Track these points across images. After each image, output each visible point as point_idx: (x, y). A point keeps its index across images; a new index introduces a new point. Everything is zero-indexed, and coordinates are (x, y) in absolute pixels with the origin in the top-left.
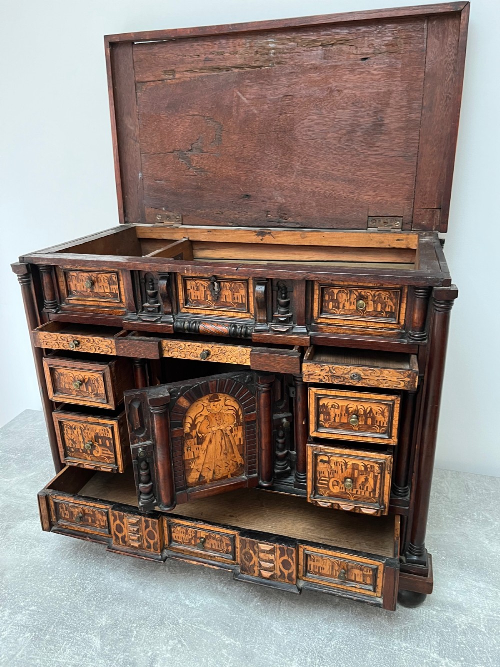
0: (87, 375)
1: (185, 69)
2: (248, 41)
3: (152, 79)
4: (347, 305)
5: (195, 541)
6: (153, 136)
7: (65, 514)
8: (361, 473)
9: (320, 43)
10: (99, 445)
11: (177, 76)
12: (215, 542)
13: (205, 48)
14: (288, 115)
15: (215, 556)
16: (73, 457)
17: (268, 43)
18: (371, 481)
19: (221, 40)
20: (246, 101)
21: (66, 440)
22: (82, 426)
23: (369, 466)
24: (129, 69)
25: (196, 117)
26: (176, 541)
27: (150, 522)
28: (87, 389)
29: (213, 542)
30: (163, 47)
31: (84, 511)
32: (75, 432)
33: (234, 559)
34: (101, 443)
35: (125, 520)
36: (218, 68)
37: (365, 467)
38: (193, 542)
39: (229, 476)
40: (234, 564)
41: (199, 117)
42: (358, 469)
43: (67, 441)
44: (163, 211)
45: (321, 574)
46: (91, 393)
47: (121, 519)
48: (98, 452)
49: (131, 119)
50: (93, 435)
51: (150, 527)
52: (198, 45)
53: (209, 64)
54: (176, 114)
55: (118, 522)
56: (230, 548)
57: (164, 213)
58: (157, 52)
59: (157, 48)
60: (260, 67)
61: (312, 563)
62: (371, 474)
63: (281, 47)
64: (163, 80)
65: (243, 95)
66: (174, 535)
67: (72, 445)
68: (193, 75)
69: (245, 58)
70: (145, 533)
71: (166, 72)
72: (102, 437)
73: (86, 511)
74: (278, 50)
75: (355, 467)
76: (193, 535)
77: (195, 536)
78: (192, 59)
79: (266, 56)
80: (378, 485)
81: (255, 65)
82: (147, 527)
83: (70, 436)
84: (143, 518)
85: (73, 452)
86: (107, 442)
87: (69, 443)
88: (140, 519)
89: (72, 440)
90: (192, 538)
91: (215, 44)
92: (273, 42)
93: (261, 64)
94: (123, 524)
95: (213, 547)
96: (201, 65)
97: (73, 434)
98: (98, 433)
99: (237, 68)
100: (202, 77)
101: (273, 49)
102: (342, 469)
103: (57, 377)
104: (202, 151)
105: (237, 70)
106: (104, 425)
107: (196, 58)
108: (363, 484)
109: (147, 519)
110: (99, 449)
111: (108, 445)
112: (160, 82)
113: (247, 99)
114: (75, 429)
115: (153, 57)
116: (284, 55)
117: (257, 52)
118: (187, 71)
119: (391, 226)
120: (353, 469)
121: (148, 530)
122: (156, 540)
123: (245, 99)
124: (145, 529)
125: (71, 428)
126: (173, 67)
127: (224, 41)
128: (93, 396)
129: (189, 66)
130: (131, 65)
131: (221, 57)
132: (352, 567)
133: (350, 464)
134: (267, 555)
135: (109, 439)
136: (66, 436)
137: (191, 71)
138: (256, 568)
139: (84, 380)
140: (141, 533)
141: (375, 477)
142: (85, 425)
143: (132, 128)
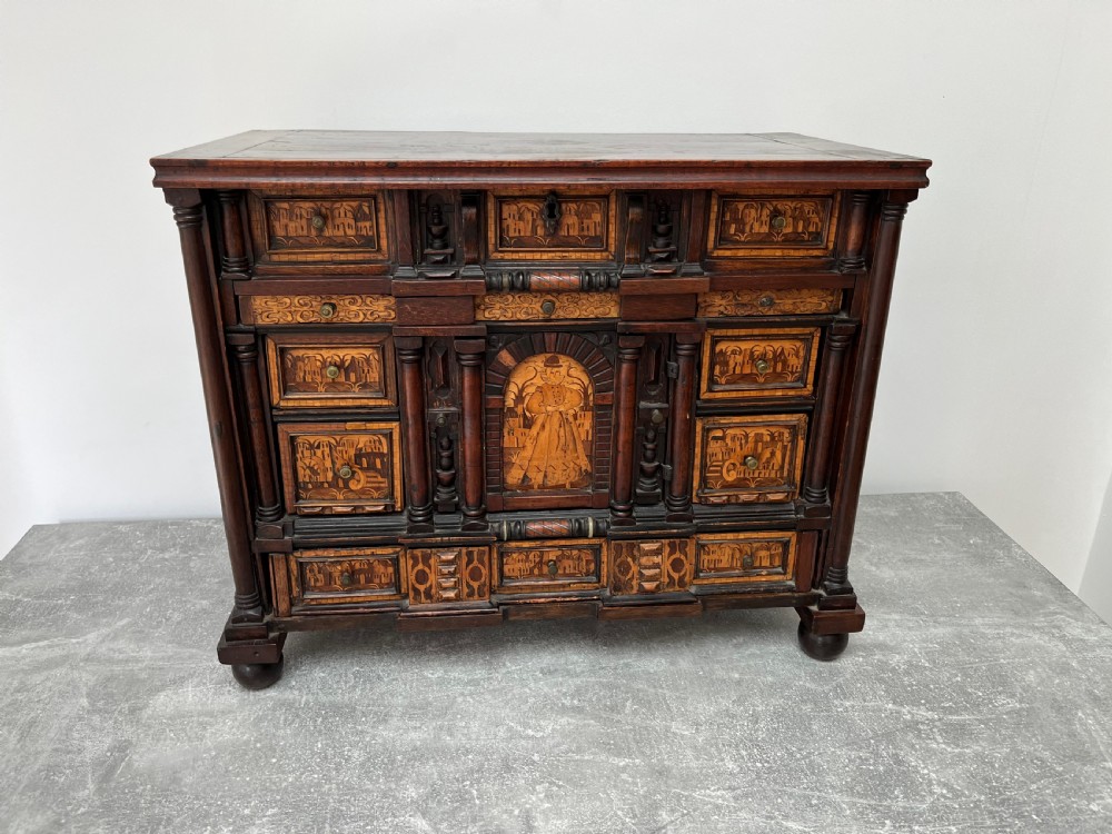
0: (348, 354)
4: (756, 225)
5: (540, 569)
7: (316, 580)
8: (766, 446)
10: (361, 469)
12: (571, 562)
15: (569, 584)
16: (310, 498)
18: (779, 455)
21: (299, 469)
22: (333, 441)
23: (776, 434)
26: (509, 578)
27: (475, 553)
28: (347, 378)
29: (566, 563)
31: (352, 567)
32: (319, 452)
33: (599, 581)
34: (365, 465)
35: (432, 561)
37: (772, 435)
38: (536, 571)
39: (568, 486)
40: (597, 588)
42: (762, 441)
43: (301, 472)
45: (716, 570)
46: (355, 384)
47: (426, 560)
48: (359, 481)
50: (352, 452)
51: (476, 562)
55: (420, 566)
56: (592, 566)
61: (706, 557)
62: (780, 445)
66: (506, 568)
67: (310, 477)
70: (466, 573)
72: (367, 455)
73: (357, 566)
75: (758, 438)
76: (537, 560)
77: (541, 562)
80: (787, 460)
82: (470, 562)
83: (307, 462)
84: (464, 550)
85: (310, 490)
86: (378, 461)
87: (304, 475)
88: (460, 553)
89: (311, 468)
90: (534, 567)
94: (430, 568)
95: (567, 572)
97: (314, 458)
98: (361, 449)
102: (741, 444)
103: (290, 364)
106: (374, 433)
108: (768, 461)
109: (470, 549)
110: (361, 476)
111: (379, 466)
114: (318, 447)
120: (756, 442)
121: (471, 566)
122: (483, 579)
124: (467, 566)
125: (311, 446)
128: (357, 390)
132: (757, 549)
133: (752, 435)
134: (651, 558)
135: (381, 455)
136: (299, 463)
138: (634, 583)
139: (343, 361)
140: (458, 576)
141: (785, 447)
142: (338, 438)
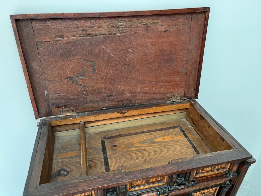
1: (70, 35)
2: (107, 21)
3: (48, 40)
6: (53, 71)
9: (145, 23)
11: (65, 38)
13: (82, 24)
14: (131, 57)
17: (118, 22)
19: (92, 20)
20: (108, 51)
24: (30, 35)
25: (79, 60)
30: (54, 23)
36: (91, 35)
41: (81, 59)
44: (64, 108)
49: (35, 63)
52: (77, 22)
53: (84, 33)
54: (67, 58)
57: (64, 109)
58: (50, 25)
59: (49, 23)
60: (115, 34)
63: (126, 24)
64: (55, 41)
65: (106, 48)
68: (76, 38)
69: (106, 30)
71: (57, 37)
74: (124, 26)
78: (74, 30)
79: (118, 29)
81: (112, 33)
91: (88, 22)
92: (121, 22)
93: (115, 33)
96: (80, 33)
99: (102, 34)
100: (81, 39)
101: (121, 25)
104: (84, 76)
105: (102, 36)
107: (77, 29)
112: (54, 42)
113: (109, 50)
115: (47, 28)
116: (127, 29)
117: (112, 27)
118: (72, 36)
119: (176, 99)
123: (107, 50)
126: (62, 34)
127: (93, 21)
129: (72, 34)
130: (32, 32)
131: (92, 29)
137: (74, 36)
143: (37, 68)
